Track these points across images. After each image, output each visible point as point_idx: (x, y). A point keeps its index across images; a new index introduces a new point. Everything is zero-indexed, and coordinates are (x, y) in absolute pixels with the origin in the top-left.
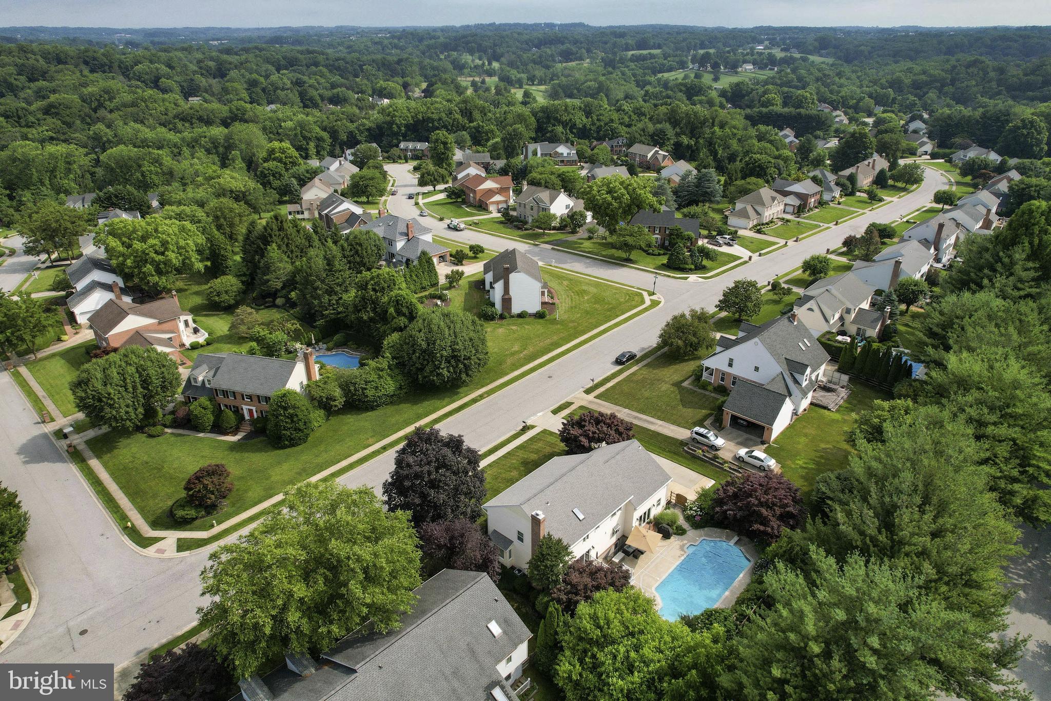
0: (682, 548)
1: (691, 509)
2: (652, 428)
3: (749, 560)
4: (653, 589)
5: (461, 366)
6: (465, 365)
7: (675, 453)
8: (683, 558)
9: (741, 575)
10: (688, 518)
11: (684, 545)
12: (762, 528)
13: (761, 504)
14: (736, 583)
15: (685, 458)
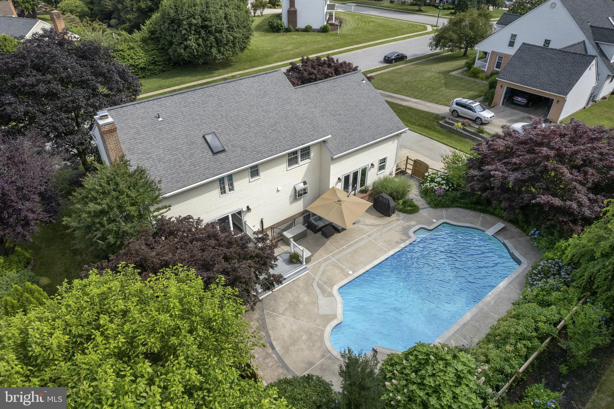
0: (405, 231)
1: (432, 180)
2: (405, 104)
3: (519, 262)
4: (336, 287)
5: (212, 38)
6: (216, 38)
7: (426, 127)
8: (402, 245)
9: (502, 284)
10: (425, 193)
11: (410, 227)
12: (557, 202)
13: (560, 157)
14: (490, 296)
15: (439, 132)
